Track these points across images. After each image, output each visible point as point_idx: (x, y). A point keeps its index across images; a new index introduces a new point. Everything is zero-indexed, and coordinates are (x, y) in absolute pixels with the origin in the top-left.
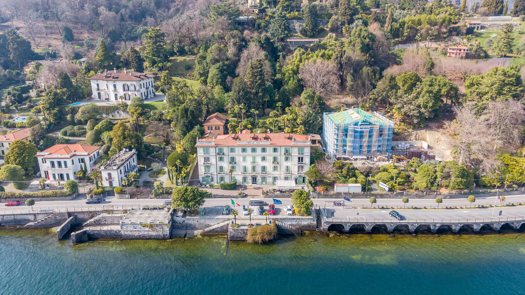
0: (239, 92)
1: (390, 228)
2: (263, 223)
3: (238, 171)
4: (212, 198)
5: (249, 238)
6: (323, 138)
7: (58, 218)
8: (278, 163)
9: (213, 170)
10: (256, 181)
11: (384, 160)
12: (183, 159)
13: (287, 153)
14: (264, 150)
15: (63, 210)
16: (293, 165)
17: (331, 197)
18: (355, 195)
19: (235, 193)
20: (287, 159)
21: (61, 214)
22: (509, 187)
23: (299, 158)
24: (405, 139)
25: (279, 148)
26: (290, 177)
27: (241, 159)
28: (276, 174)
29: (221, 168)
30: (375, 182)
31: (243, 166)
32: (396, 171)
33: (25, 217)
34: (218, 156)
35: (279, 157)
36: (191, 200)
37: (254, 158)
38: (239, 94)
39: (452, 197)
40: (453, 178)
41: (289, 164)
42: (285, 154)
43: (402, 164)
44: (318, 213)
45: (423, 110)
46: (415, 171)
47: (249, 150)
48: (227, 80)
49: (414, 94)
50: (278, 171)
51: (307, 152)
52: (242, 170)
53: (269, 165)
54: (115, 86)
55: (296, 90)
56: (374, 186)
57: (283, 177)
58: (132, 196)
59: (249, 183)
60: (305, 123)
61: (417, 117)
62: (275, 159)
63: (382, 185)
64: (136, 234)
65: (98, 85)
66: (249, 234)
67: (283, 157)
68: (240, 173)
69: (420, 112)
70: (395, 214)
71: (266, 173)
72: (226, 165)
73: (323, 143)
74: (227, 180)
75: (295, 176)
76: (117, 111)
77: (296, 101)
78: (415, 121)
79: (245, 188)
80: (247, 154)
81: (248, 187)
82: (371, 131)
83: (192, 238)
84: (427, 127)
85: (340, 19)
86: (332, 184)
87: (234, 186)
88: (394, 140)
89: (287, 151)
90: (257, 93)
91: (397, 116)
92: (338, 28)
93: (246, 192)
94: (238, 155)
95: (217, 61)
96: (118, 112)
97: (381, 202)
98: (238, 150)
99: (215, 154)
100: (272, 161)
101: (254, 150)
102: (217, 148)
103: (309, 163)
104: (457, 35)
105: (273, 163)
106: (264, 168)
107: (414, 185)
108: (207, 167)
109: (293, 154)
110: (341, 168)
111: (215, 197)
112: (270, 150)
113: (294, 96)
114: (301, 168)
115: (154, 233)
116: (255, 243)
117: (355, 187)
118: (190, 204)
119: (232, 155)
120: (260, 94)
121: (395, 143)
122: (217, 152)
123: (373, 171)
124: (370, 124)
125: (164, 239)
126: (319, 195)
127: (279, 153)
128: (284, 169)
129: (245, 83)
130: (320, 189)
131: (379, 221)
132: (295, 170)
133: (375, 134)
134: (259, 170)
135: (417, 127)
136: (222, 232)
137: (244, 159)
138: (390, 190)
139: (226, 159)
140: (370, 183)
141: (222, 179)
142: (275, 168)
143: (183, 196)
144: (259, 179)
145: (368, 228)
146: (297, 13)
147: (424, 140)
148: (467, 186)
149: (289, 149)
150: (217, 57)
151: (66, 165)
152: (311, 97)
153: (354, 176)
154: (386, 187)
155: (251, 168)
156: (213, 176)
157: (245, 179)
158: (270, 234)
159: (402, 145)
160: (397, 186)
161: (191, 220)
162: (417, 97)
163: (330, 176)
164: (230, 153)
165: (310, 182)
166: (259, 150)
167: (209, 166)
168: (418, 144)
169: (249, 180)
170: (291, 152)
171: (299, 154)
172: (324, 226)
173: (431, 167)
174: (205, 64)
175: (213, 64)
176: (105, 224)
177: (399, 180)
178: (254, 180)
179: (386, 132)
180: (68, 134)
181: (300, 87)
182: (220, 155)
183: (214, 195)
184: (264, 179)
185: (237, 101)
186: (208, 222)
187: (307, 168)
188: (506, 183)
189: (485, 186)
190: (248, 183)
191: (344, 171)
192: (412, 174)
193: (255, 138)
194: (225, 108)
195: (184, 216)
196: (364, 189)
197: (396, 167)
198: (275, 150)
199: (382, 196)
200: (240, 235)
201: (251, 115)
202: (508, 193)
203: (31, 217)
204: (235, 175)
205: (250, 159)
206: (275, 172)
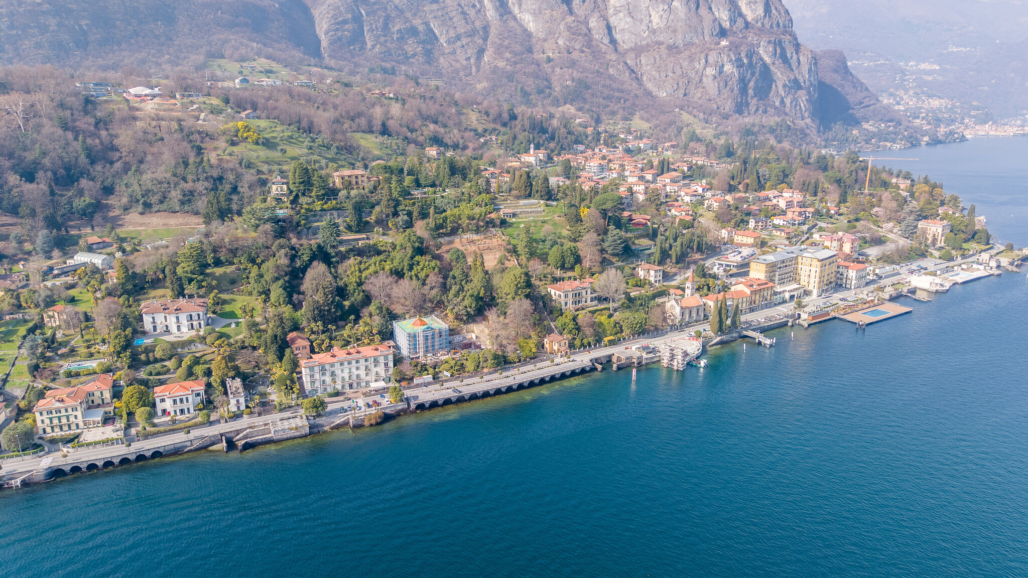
0: (314, 311)
1: (453, 400)
2: (374, 412)
3: (338, 381)
4: (329, 404)
5: (366, 423)
6: (396, 343)
7: (213, 439)
8: (369, 370)
9: (317, 384)
11: (445, 355)
13: (376, 362)
14: (357, 362)
15: (217, 433)
16: (381, 369)
17: (413, 388)
18: (429, 384)
19: (341, 398)
20: (375, 366)
21: (215, 436)
22: (525, 360)
23: (385, 364)
24: (458, 333)
25: (369, 358)
26: (379, 379)
27: (340, 371)
28: (368, 378)
29: (324, 381)
30: (440, 372)
31: (342, 377)
32: (454, 362)
33: (184, 444)
34: (321, 373)
35: (370, 365)
37: (350, 369)
38: (314, 313)
39: (490, 374)
40: (489, 361)
41: (377, 369)
42: (374, 362)
43: (458, 356)
44: (407, 399)
45: (469, 309)
46: (467, 360)
47: (346, 363)
48: (293, 298)
49: (461, 297)
51: (391, 358)
52: (341, 380)
53: (362, 373)
54: (177, 318)
55: (364, 302)
56: (441, 375)
57: (373, 380)
58: (260, 414)
59: (347, 390)
60: (379, 333)
61: (466, 315)
62: (366, 367)
63: (446, 373)
64: (285, 437)
65: (153, 318)
66: (366, 420)
67: (373, 365)
68: (340, 383)
69: (467, 311)
70: (455, 390)
71: (360, 379)
72: (328, 379)
73: (397, 347)
74: (330, 390)
75: (383, 377)
77: (365, 312)
78: (465, 318)
80: (344, 367)
81: (347, 393)
82: (433, 335)
83: (325, 432)
84: (474, 321)
85: (384, 211)
86: (412, 379)
87: (337, 394)
88: (450, 335)
89: (375, 360)
90: (330, 309)
91: (451, 316)
92: (383, 221)
94: (337, 369)
95: (277, 279)
97: (446, 385)
98: (337, 365)
99: (318, 371)
101: (349, 363)
102: (320, 366)
103: (392, 367)
104: (493, 227)
105: (365, 370)
106: (358, 376)
107: (467, 369)
108: (313, 382)
109: (380, 362)
110: (416, 366)
112: (362, 362)
113: (363, 307)
114: (387, 370)
115: (298, 434)
116: (371, 425)
117: (428, 378)
119: (332, 369)
120: (333, 310)
121: (452, 337)
122: (320, 369)
123: (439, 364)
124: (432, 329)
125: (306, 436)
126: (405, 388)
127: (369, 362)
128: (374, 373)
129: (318, 302)
130: (404, 384)
131: (447, 396)
132: (382, 373)
133: (437, 336)
134: (354, 377)
135: (466, 322)
136: (346, 423)
137: (342, 371)
138: (452, 376)
139: (328, 373)
140: (437, 373)
141: (325, 390)
142: (367, 375)
143: (313, 404)
144: (355, 385)
145: (440, 402)
146: (334, 202)
147: (473, 332)
148: (498, 364)
149: (377, 358)
150: (276, 275)
151: (187, 401)
152: (380, 308)
153: (426, 370)
154: (448, 374)
155: (348, 377)
156: (318, 388)
157: (343, 387)
158: (380, 417)
159: (457, 339)
160: (455, 372)
161: (319, 421)
162: (463, 300)
163: (409, 373)
164: (330, 369)
165: (396, 381)
166: (354, 362)
168: (469, 336)
169: (347, 387)
170: (378, 360)
171: (385, 360)
172: (413, 406)
173: (476, 355)
175: (274, 282)
176: (252, 437)
177: (457, 368)
178: (351, 386)
179: (443, 334)
180: (153, 374)
181: (368, 299)
182: (323, 371)
183: (329, 402)
184: (358, 384)
185: (312, 318)
186: (332, 420)
187: (391, 371)
188: (522, 359)
189: (510, 363)
191: (419, 368)
192: (465, 362)
193: (349, 354)
194: (301, 327)
195: (314, 419)
196: (434, 378)
197: (453, 359)
198: (366, 360)
199: (446, 381)
200: (359, 423)
201: (328, 330)
202: (523, 365)
203: (188, 444)
204: (336, 385)
205: (346, 371)
206: (368, 377)
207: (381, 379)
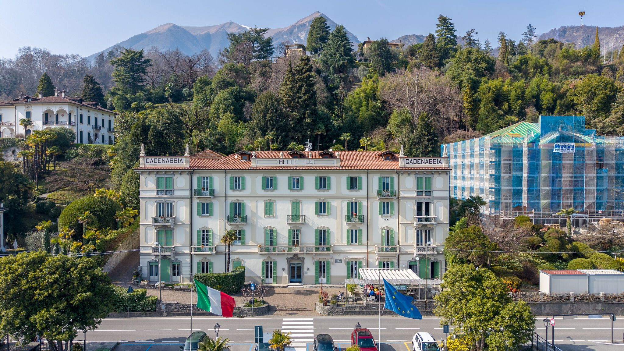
3: (251, 243)
4: (160, 314)
8: (361, 219)
9: (180, 240)
10: (299, 276)
12: (102, 211)
13: (387, 192)
14: (322, 184)
16: (403, 224)
18: (612, 305)
20: (385, 209)
23: (419, 206)
25: (364, 177)
26: (395, 261)
27: (261, 206)
28: (357, 251)
29: (205, 235)
31: (265, 229)
34: (196, 202)
35: (365, 203)
36: (47, 303)
37: (296, 205)
38: (265, 116)
41: (391, 222)
42: (379, 193)
47: (283, 181)
48: (244, 109)
50: (361, 244)
51: (441, 187)
52: (261, 239)
53: (337, 226)
54: (29, 115)
57: (375, 260)
59: (281, 280)
62: (353, 208)
67: (376, 204)
68: (257, 250)
71: (328, 249)
72: (218, 227)
75: (410, 258)
76: (12, 149)
79: (270, 291)
80: (276, 193)
81: (277, 290)
89: (384, 187)
93: (271, 301)
94: (252, 196)
95: (228, 85)
96: (14, 152)
98: (254, 183)
99: (188, 193)
100: (345, 213)
101: (295, 183)
102: (195, 178)
103: (447, 221)
105: (349, 218)
106: (322, 235)
108: (165, 230)
109: (402, 194)
111: (169, 314)
112: (339, 183)
114: (424, 232)
118: (39, 317)
119: (235, 195)
122: (195, 187)
127: (363, 192)
128: (377, 237)
129: (278, 100)
132: (408, 238)
133: (589, 161)
134: (309, 238)
137: (269, 210)
139: (218, 207)
141: (205, 267)
142: (353, 236)
143: (15, 282)
144: (309, 270)
149: (392, 179)
150: (230, 80)
155: (287, 235)
156: (179, 258)
157: (269, 268)
164: (230, 193)
166: (310, 182)
167: (172, 230)
169: (282, 272)
170: (396, 188)
171: (419, 193)
174: (208, 92)
175: (223, 89)
178: (296, 270)
182: (204, 196)
183: (169, 305)
184: (322, 266)
185: (261, 129)
187: (442, 233)
190: (278, 279)
193: (300, 155)
198: (353, 184)
204: (241, 257)
205: (284, 209)
206: (355, 248)
207: (404, 260)
